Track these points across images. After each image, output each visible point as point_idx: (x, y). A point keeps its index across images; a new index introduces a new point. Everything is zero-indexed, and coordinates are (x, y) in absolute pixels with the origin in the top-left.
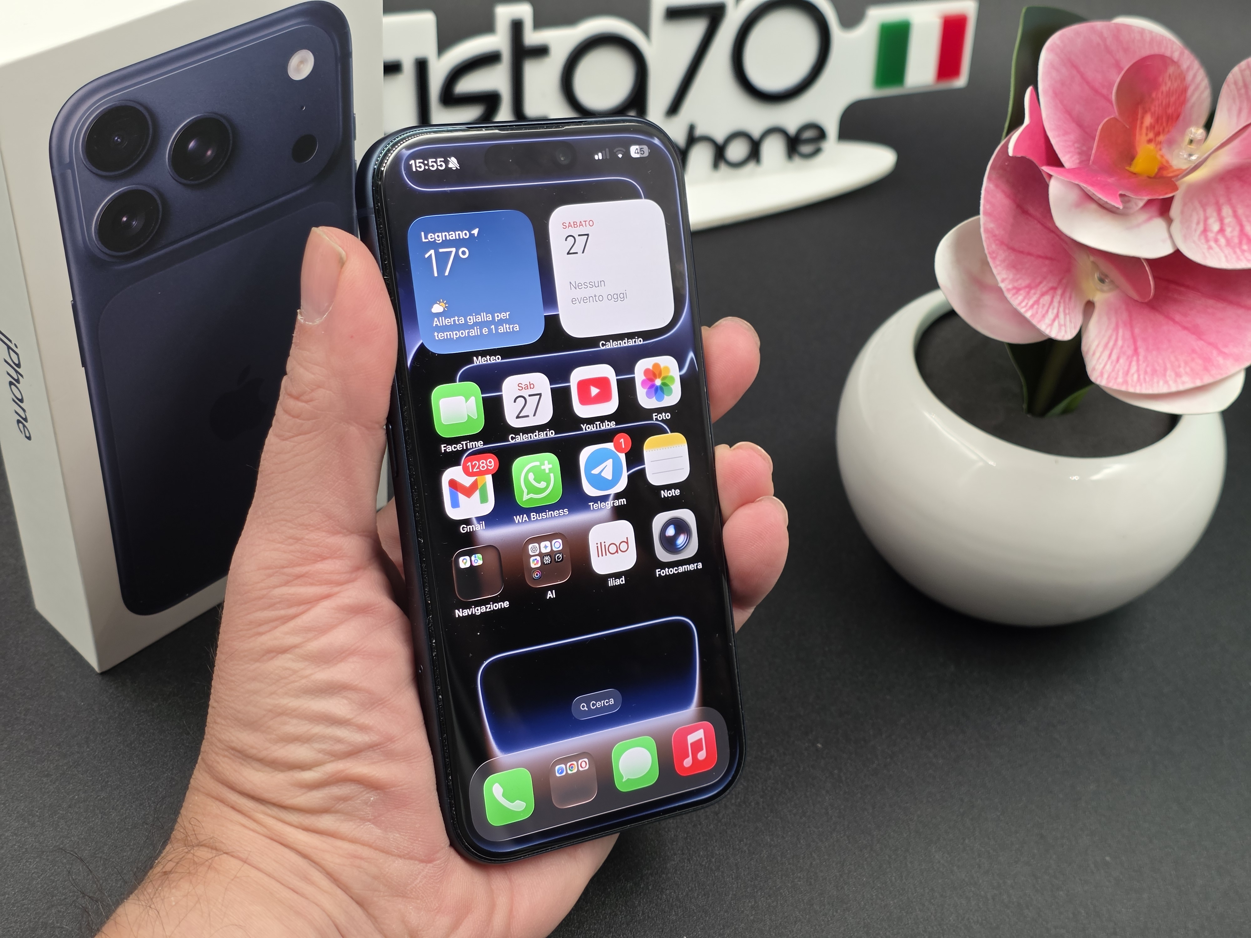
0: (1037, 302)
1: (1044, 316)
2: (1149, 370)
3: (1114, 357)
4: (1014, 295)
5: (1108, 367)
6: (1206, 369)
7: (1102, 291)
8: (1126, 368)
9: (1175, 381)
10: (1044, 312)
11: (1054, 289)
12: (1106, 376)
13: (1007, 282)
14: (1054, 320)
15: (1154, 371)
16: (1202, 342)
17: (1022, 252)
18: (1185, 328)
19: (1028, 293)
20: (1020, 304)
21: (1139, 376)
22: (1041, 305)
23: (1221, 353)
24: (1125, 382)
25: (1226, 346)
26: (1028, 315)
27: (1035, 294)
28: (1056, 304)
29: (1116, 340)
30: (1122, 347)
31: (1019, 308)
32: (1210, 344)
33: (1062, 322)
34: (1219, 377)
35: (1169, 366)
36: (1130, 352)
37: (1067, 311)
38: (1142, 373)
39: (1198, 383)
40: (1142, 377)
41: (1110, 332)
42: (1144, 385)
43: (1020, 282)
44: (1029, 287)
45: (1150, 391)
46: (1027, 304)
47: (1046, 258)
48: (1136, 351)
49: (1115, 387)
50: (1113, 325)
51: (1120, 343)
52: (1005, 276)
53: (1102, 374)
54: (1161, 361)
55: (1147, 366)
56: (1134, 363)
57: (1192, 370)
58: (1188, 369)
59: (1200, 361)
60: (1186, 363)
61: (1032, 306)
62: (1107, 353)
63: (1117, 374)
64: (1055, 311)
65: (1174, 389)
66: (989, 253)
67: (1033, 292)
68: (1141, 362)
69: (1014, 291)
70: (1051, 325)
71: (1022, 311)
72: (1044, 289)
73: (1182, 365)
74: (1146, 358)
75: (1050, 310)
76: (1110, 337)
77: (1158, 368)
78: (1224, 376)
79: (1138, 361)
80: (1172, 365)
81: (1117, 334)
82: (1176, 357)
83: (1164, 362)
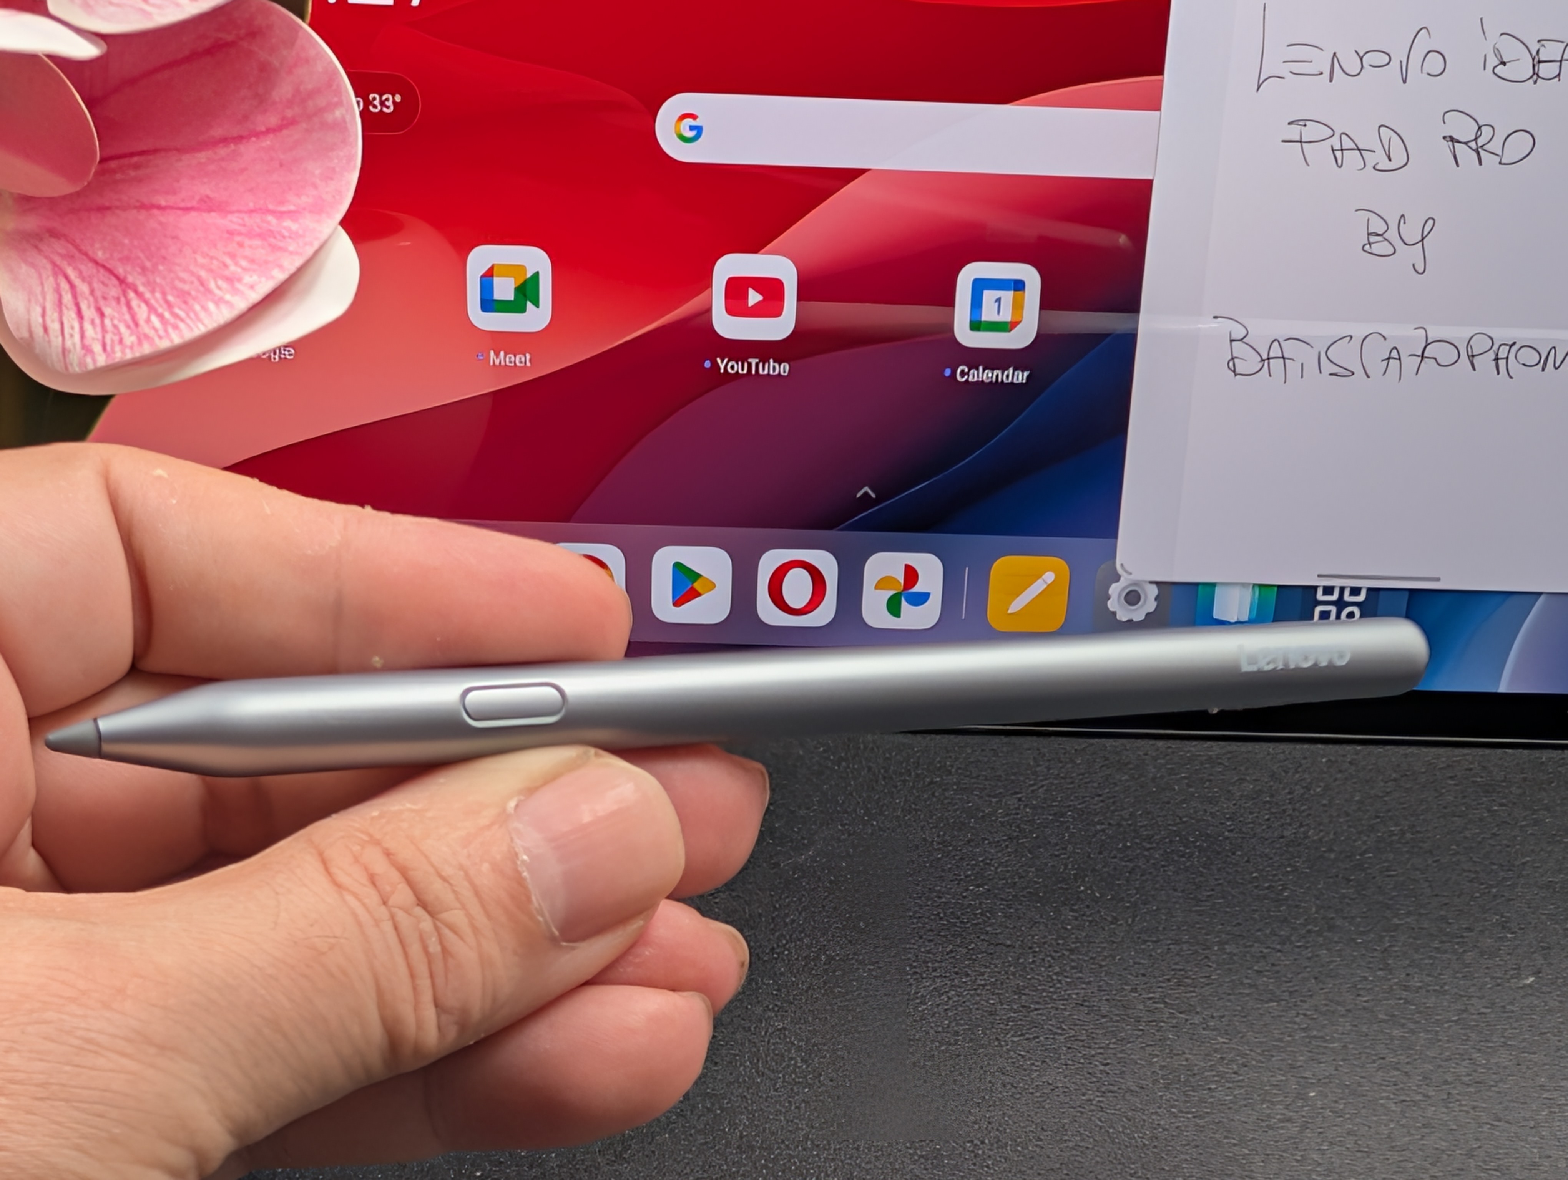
2: (171, 298)
3: (89, 312)
5: (90, 331)
6: (276, 249)
8: (128, 318)
9: (236, 292)
12: (97, 348)
15: (184, 296)
16: (235, 215)
18: (189, 209)
21: (161, 316)
23: (281, 215)
24: (142, 338)
25: (282, 202)
29: (73, 288)
30: (92, 292)
32: (251, 211)
34: (310, 251)
35: (203, 274)
36: (114, 291)
38: (162, 309)
40: (167, 315)
41: (49, 282)
42: (182, 325)
48: (122, 282)
49: (130, 354)
50: (48, 271)
51: (83, 288)
53: (87, 349)
54: (184, 275)
55: (164, 294)
56: (135, 303)
57: (252, 260)
58: (244, 263)
59: (257, 243)
60: (233, 256)
62: (69, 315)
63: (118, 335)
68: (148, 295)
73: (228, 261)
74: (150, 284)
76: (58, 290)
77: (186, 288)
79: (140, 295)
80: (210, 271)
81: (67, 278)
82: (205, 255)
83: (192, 274)
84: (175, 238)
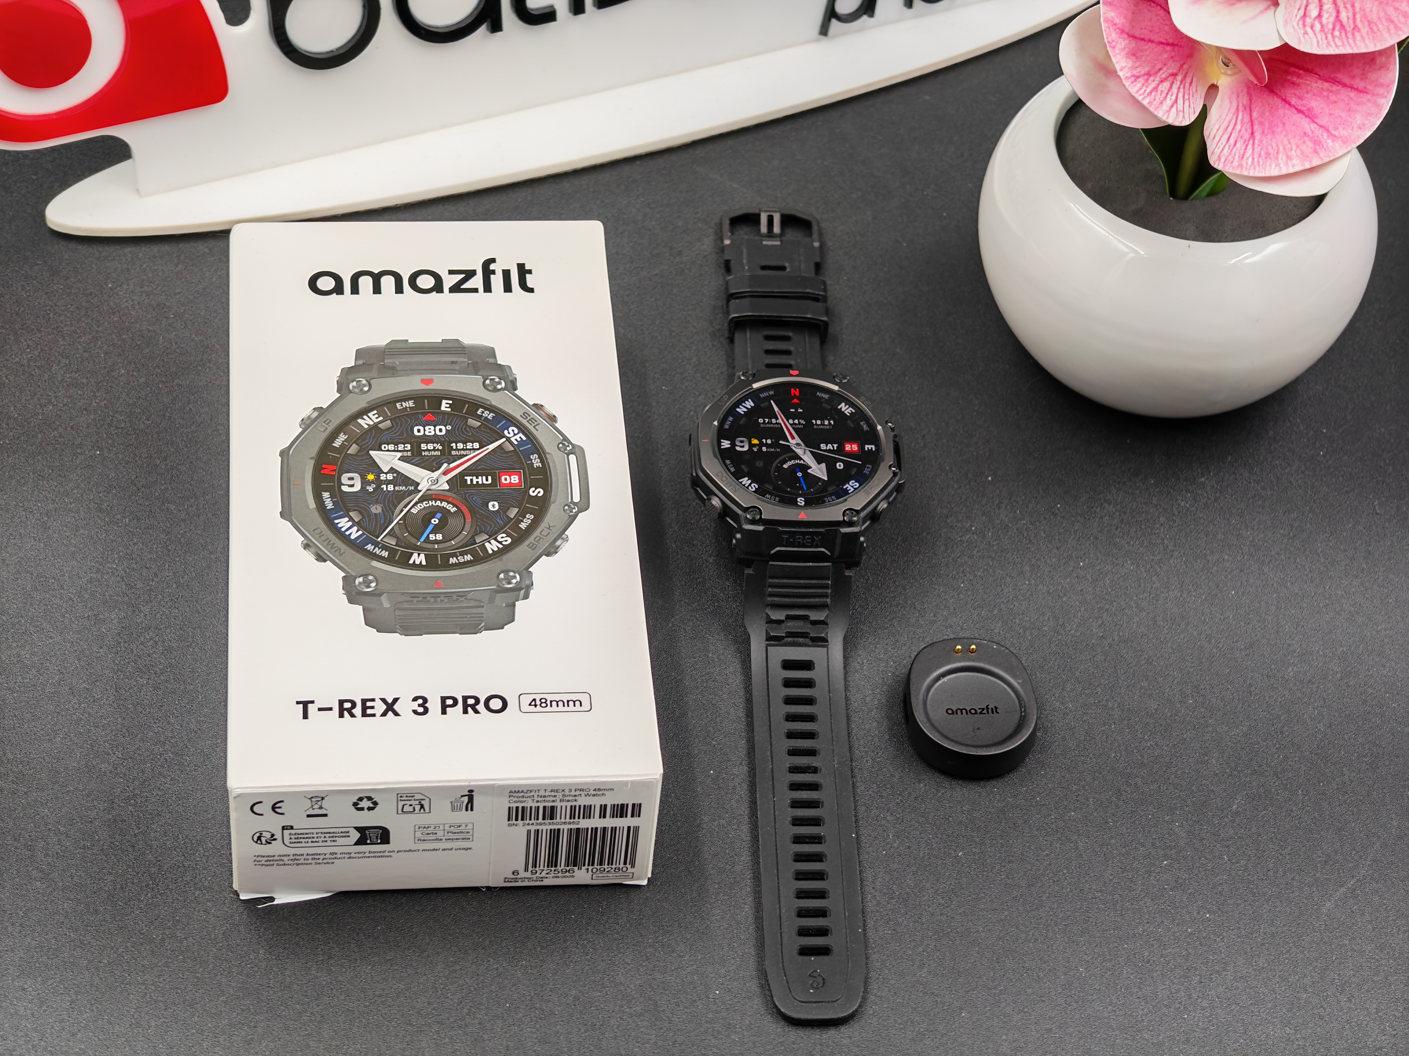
0: (1155, 89)
1: (1161, 103)
2: (1263, 153)
3: (1232, 141)
4: (1132, 83)
5: (1225, 151)
6: (1316, 152)
7: (1225, 74)
8: (1242, 152)
9: (1286, 164)
10: (1162, 99)
11: (1174, 75)
12: (1223, 160)
13: (1126, 70)
14: (1172, 106)
15: (1268, 154)
16: (1315, 125)
17: (1143, 39)
18: (1300, 111)
19: (1147, 80)
20: (1138, 91)
21: (1253, 159)
22: (1159, 92)
23: (1330, 135)
24: (1241, 165)
25: (1336, 129)
26: (1145, 102)
27: (1154, 81)
28: (1175, 90)
29: (1235, 124)
30: (1240, 131)
31: (1136, 96)
32: (1322, 127)
33: (1180, 108)
34: (1327, 160)
35: (1281, 148)
36: (1247, 136)
37: (1187, 97)
38: (1256, 156)
39: (1307, 166)
40: (1256, 160)
41: (1230, 116)
42: (1257, 168)
43: (1139, 69)
44: (1148, 74)
45: (1263, 175)
46: (1145, 91)
47: (1168, 44)
48: (1252, 133)
49: (1230, 171)
50: (1233, 109)
51: (1238, 127)
52: (1124, 65)
53: (1220, 158)
54: (1274, 145)
55: (1262, 149)
56: (1250, 147)
57: (1302, 153)
58: (1299, 152)
59: (1311, 144)
60: (1297, 146)
61: (1151, 92)
62: (1226, 137)
63: (1234, 158)
64: (1174, 97)
65: (1284, 172)
66: (1109, 43)
67: (1152, 78)
68: (1256, 146)
69: (1133, 79)
70: (1169, 111)
71: (1140, 98)
72: (1164, 76)
73: (1294, 148)
74: (1261, 141)
75: (1169, 96)
76: (1230, 122)
77: (1271, 151)
78: (1332, 158)
79: (1253, 144)
80: (1285, 149)
81: (1237, 118)
82: (1288, 140)
83: (1278, 146)
84: (1284, 124)
